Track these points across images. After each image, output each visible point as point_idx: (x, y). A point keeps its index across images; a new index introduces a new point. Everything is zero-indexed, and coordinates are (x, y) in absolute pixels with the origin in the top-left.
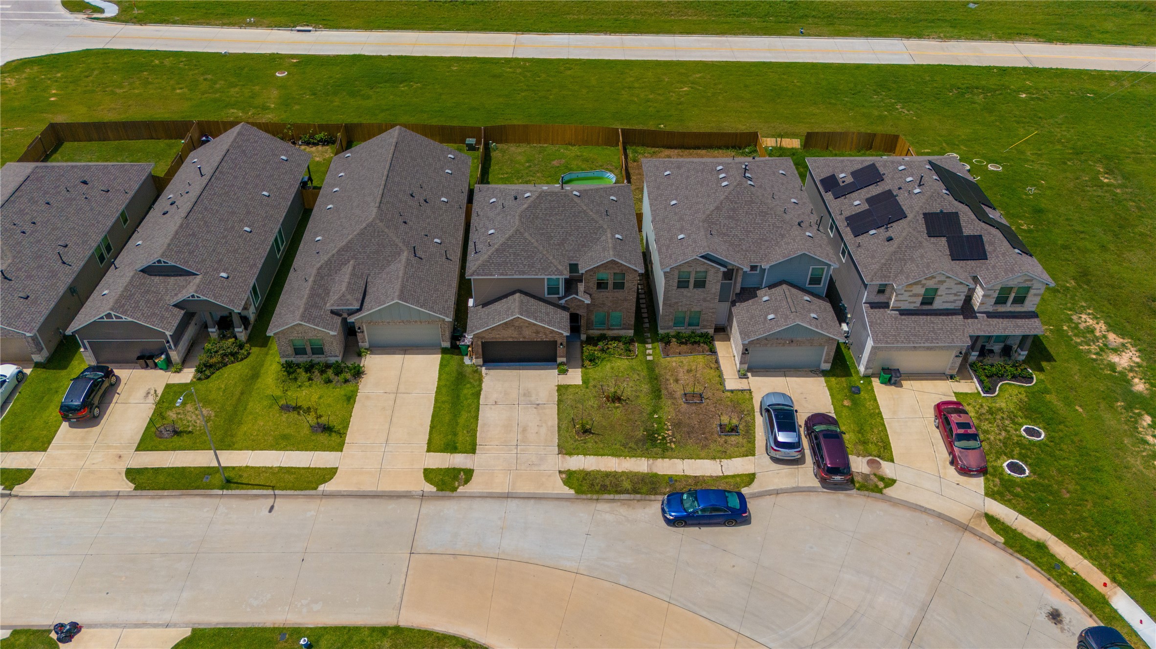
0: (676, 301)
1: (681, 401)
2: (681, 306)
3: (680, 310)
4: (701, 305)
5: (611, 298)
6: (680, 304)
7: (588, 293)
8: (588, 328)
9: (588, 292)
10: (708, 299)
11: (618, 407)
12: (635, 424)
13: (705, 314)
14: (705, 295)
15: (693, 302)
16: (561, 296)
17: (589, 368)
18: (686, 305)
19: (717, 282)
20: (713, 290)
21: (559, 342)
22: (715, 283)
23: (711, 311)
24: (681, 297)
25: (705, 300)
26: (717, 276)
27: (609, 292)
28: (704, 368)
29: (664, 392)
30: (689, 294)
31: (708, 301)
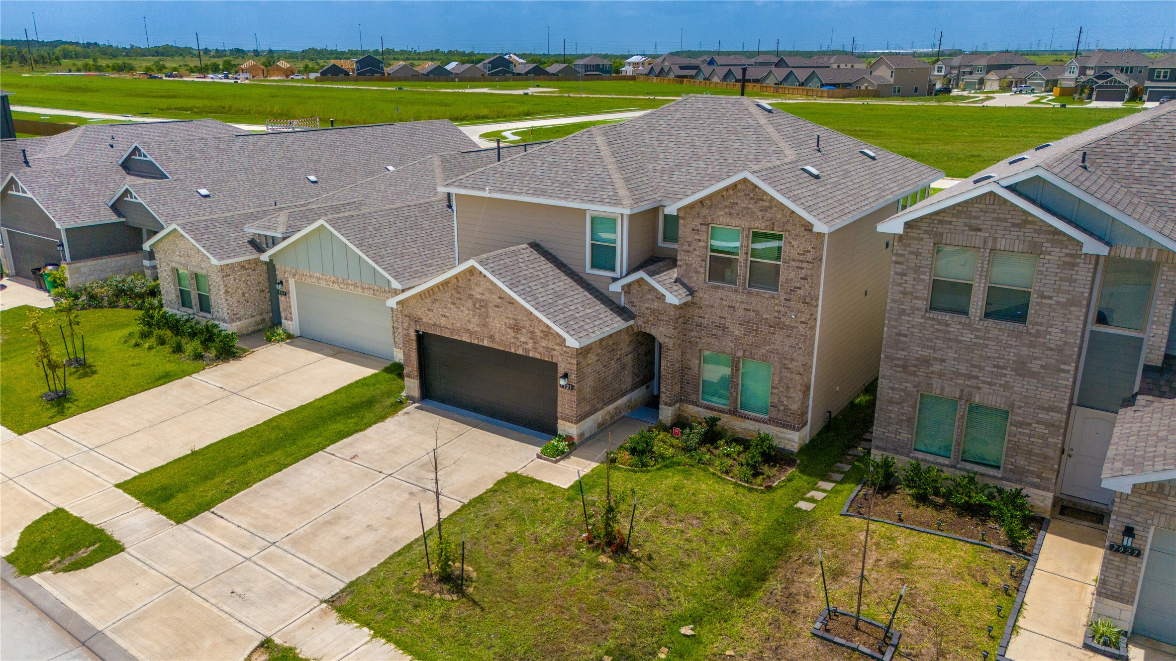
0: (925, 353)
1: (806, 626)
2: (941, 375)
3: (936, 391)
4: (1006, 386)
5: (741, 313)
6: (937, 367)
7: (685, 286)
8: (682, 398)
9: (686, 281)
10: (1035, 366)
11: (598, 566)
12: (605, 622)
13: (1020, 424)
14: (1025, 351)
15: (981, 368)
16: (617, 274)
17: (619, 469)
18: (957, 374)
19: (1072, 303)
20: (1055, 336)
21: (561, 370)
22: (1063, 305)
23: (1043, 416)
24: (939, 343)
25: (1022, 369)
26: (1071, 281)
27: (736, 291)
28: (959, 576)
29: (774, 584)
30: (968, 337)
31: (1034, 375)
